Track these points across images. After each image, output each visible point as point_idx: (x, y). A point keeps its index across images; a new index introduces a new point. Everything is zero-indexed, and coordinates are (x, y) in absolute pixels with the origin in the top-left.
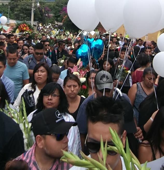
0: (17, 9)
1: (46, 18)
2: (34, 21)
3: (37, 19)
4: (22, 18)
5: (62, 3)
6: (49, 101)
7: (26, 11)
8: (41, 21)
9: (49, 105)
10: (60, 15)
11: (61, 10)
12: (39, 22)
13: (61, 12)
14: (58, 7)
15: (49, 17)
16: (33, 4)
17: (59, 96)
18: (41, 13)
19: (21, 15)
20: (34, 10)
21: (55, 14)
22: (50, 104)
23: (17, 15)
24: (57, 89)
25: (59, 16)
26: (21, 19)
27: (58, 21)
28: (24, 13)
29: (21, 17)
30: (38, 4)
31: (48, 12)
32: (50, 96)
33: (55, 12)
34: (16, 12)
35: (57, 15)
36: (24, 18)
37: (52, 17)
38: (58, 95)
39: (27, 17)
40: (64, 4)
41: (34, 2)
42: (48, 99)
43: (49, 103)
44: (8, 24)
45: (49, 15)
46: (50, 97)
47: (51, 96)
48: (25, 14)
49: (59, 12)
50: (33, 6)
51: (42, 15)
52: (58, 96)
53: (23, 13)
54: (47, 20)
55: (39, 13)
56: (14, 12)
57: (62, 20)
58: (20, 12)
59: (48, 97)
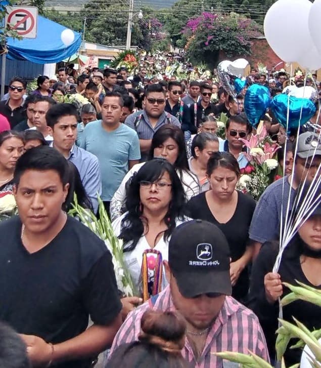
0: (97, 23)
1: (152, 39)
2: (131, 45)
3: (135, 42)
4: (106, 40)
5: (185, 12)
6: (153, 196)
7: (114, 27)
8: (143, 45)
9: (153, 202)
10: (180, 35)
11: (184, 26)
12: (140, 48)
13: (183, 29)
14: (176, 20)
15: (158, 38)
16: (131, 15)
17: (171, 185)
18: (144, 31)
19: (106, 34)
20: (132, 26)
21: (171, 32)
22: (154, 200)
23: (98, 34)
24: (166, 173)
25: (179, 37)
26: (104, 41)
27: (175, 45)
28: (112, 31)
29: (104, 38)
30: (141, 15)
31: (157, 28)
32: (154, 185)
33: (170, 29)
34: (95, 29)
35: (174, 35)
36: (110, 40)
37: (164, 38)
38: (170, 183)
39: (117, 38)
40: (189, 13)
41: (132, 10)
42: (151, 192)
43: (151, 200)
44: (84, 51)
45: (158, 35)
46: (154, 188)
47: (156, 185)
48: (114, 32)
49: (180, 28)
50: (130, 18)
51: (144, 34)
52: (169, 185)
53: (109, 29)
54: (155, 45)
55: (139, 30)
56: (91, 28)
57: (186, 44)
58: (103, 28)
59: (151, 187)
